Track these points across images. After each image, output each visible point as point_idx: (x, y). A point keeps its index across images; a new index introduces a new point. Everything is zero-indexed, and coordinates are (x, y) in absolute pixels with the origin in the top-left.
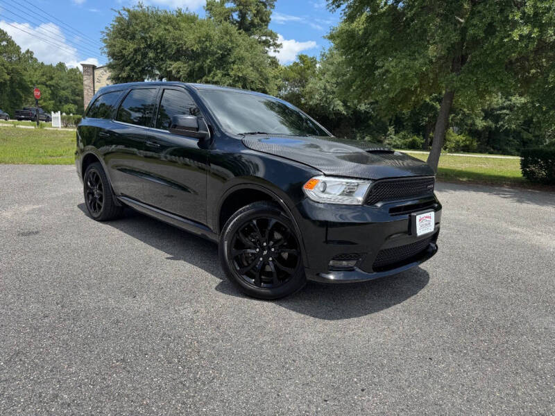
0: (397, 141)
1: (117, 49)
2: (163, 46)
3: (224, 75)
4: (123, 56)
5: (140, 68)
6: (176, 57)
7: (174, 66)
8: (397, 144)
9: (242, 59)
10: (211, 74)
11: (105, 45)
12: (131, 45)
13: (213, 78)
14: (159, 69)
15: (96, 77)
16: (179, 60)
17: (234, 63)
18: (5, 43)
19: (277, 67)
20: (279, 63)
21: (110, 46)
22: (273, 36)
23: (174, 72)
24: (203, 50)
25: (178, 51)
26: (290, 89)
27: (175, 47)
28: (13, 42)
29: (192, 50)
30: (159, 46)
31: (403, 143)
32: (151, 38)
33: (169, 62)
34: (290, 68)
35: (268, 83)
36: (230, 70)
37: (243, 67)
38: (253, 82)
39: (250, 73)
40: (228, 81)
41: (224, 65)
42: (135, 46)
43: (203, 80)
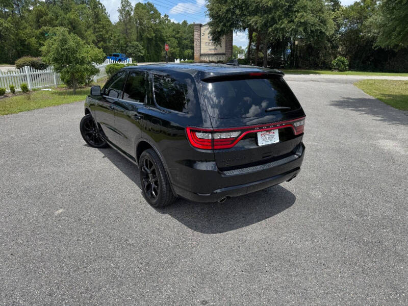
1: (214, 12)
2: (246, 5)
3: (289, 22)
4: (219, 16)
5: (229, 23)
6: (255, 12)
7: (252, 20)
9: (304, 8)
10: (280, 23)
11: (207, 9)
12: (224, 7)
13: (281, 25)
14: (243, 22)
15: (202, 32)
16: (257, 15)
17: (297, 11)
18: (152, 12)
19: (338, 10)
20: (341, 5)
21: (211, 10)
23: (253, 24)
24: (275, 4)
25: (257, 7)
26: (350, 26)
27: (255, 5)
28: (157, 10)
29: (268, 6)
30: (244, 5)
33: (249, 18)
34: (351, 7)
35: (325, 25)
36: (294, 17)
37: (305, 14)
38: (312, 25)
39: (311, 18)
40: (292, 26)
41: (290, 13)
42: (227, 8)
43: (273, 27)
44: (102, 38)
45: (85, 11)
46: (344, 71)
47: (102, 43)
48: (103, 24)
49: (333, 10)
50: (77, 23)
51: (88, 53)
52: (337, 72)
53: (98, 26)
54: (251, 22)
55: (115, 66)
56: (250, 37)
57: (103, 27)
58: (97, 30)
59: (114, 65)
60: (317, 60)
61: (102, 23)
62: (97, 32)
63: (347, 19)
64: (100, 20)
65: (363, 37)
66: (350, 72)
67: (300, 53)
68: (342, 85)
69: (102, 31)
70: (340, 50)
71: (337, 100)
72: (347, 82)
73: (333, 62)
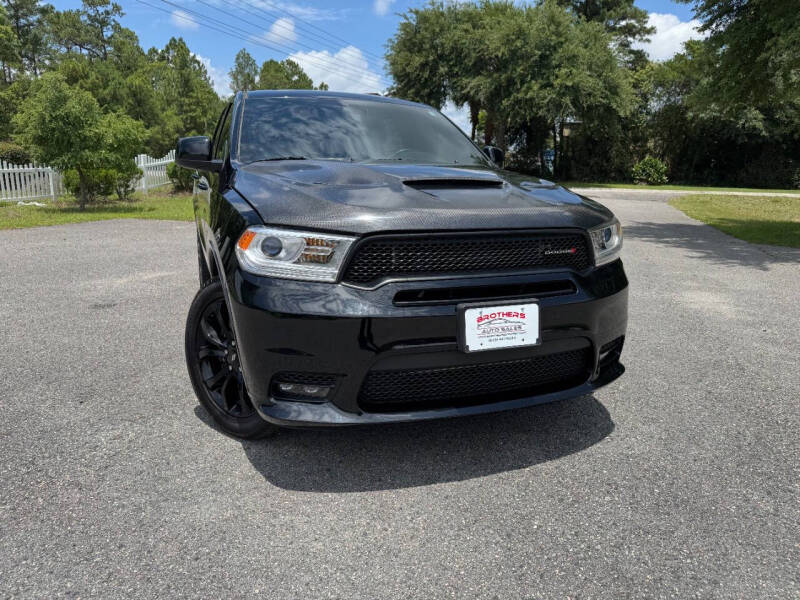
1: (400, 68)
2: (459, 56)
3: (543, 87)
4: (407, 75)
5: (427, 91)
6: (479, 68)
7: (471, 83)
9: (572, 59)
10: (524, 89)
11: (388, 62)
12: (417, 58)
13: (526, 94)
16: (480, 74)
17: (559, 66)
18: (296, 78)
19: (643, 67)
20: (650, 59)
21: (394, 63)
22: (642, 16)
23: (472, 93)
24: (513, 53)
25: (479, 60)
26: (669, 100)
27: (474, 55)
28: (305, 75)
29: (497, 56)
30: (453, 56)
32: (442, 44)
33: (465, 81)
34: (669, 64)
35: (617, 94)
36: (552, 78)
37: (574, 71)
38: (590, 94)
39: (586, 80)
40: (549, 95)
41: (543, 71)
42: (422, 60)
43: (512, 98)
44: (195, 123)
45: (164, 73)
46: (659, 184)
47: (194, 132)
48: (197, 98)
49: (634, 69)
50: (146, 95)
52: (644, 184)
53: (187, 101)
54: (468, 89)
56: (474, 120)
57: (198, 103)
58: (185, 108)
60: (605, 164)
61: (195, 95)
62: (186, 112)
63: (661, 85)
64: (192, 91)
65: (692, 121)
66: (671, 186)
67: (573, 152)
69: (194, 111)
70: (650, 144)
72: (655, 199)
73: (637, 167)
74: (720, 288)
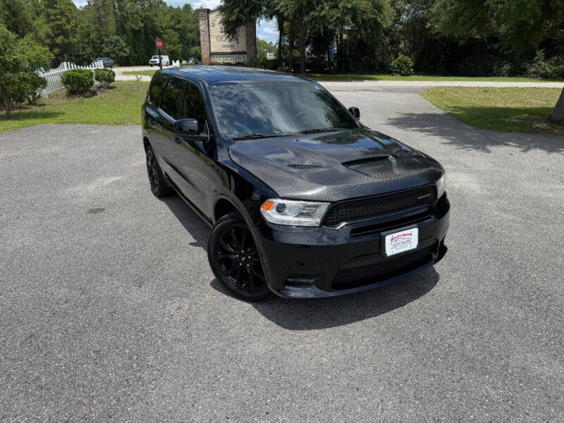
0: (547, 69)
3: (332, 7)
5: (248, 9)
7: (280, 4)
8: (547, 73)
10: (319, 8)
13: (320, 12)
15: (211, 20)
23: (281, 10)
26: (414, 13)
31: (555, 71)
33: (276, 2)
35: (381, 12)
38: (363, 12)
40: (336, 14)
43: (310, 15)
44: (61, 30)
46: (408, 75)
47: (61, 37)
48: (61, 8)
50: (19, 7)
51: (23, 53)
52: (399, 76)
53: (52, 11)
54: (279, 7)
55: (77, 73)
56: (281, 28)
57: (62, 14)
58: (52, 17)
59: (75, 71)
60: (372, 61)
61: (59, 7)
62: (52, 20)
63: (409, 3)
64: (56, 3)
65: (430, 29)
66: (416, 77)
67: (350, 52)
68: (404, 96)
69: (60, 20)
70: (402, 46)
71: (397, 116)
72: (409, 90)
73: (394, 63)
74: (467, 170)
